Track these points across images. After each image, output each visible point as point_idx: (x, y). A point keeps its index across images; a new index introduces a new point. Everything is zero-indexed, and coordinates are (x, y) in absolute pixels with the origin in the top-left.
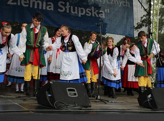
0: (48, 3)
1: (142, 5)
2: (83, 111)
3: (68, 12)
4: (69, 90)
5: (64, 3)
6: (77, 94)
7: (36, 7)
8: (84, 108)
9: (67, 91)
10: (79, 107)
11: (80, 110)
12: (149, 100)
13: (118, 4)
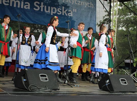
0: (26, 3)
1: (104, 6)
2: (53, 93)
3: (42, 10)
4: (41, 76)
5: (39, 3)
6: (48, 79)
7: (15, 6)
8: (54, 91)
9: (40, 76)
10: (49, 90)
11: (50, 92)
12: (107, 84)
13: (84, 5)
